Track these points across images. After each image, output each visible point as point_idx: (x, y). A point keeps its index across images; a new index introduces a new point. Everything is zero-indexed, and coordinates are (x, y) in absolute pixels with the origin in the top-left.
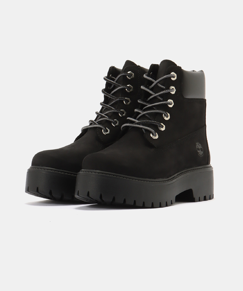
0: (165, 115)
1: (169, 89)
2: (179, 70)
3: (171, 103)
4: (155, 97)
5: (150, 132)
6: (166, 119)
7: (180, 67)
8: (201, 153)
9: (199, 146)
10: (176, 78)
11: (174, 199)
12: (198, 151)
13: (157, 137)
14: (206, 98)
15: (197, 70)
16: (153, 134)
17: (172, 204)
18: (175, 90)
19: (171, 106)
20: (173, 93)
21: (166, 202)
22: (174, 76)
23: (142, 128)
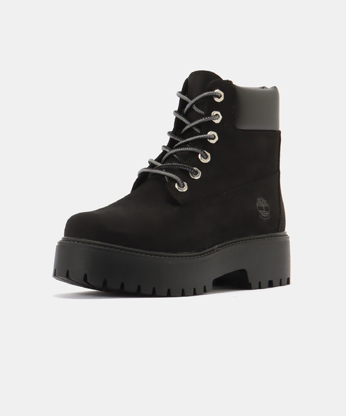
0: (201, 155)
1: (210, 115)
2: (228, 86)
3: (213, 137)
4: (191, 129)
5: (175, 181)
6: (204, 161)
7: (231, 82)
8: (265, 214)
9: (261, 203)
10: (222, 99)
11: (209, 284)
12: (260, 211)
13: (185, 189)
14: (280, 129)
15: (269, 86)
16: (179, 185)
17: (205, 291)
18: (221, 117)
19: (213, 142)
20: (217, 121)
21: (194, 289)
22: (220, 96)
23: (164, 176)
